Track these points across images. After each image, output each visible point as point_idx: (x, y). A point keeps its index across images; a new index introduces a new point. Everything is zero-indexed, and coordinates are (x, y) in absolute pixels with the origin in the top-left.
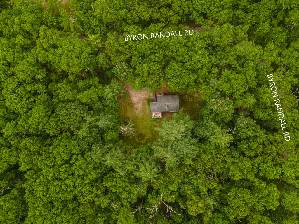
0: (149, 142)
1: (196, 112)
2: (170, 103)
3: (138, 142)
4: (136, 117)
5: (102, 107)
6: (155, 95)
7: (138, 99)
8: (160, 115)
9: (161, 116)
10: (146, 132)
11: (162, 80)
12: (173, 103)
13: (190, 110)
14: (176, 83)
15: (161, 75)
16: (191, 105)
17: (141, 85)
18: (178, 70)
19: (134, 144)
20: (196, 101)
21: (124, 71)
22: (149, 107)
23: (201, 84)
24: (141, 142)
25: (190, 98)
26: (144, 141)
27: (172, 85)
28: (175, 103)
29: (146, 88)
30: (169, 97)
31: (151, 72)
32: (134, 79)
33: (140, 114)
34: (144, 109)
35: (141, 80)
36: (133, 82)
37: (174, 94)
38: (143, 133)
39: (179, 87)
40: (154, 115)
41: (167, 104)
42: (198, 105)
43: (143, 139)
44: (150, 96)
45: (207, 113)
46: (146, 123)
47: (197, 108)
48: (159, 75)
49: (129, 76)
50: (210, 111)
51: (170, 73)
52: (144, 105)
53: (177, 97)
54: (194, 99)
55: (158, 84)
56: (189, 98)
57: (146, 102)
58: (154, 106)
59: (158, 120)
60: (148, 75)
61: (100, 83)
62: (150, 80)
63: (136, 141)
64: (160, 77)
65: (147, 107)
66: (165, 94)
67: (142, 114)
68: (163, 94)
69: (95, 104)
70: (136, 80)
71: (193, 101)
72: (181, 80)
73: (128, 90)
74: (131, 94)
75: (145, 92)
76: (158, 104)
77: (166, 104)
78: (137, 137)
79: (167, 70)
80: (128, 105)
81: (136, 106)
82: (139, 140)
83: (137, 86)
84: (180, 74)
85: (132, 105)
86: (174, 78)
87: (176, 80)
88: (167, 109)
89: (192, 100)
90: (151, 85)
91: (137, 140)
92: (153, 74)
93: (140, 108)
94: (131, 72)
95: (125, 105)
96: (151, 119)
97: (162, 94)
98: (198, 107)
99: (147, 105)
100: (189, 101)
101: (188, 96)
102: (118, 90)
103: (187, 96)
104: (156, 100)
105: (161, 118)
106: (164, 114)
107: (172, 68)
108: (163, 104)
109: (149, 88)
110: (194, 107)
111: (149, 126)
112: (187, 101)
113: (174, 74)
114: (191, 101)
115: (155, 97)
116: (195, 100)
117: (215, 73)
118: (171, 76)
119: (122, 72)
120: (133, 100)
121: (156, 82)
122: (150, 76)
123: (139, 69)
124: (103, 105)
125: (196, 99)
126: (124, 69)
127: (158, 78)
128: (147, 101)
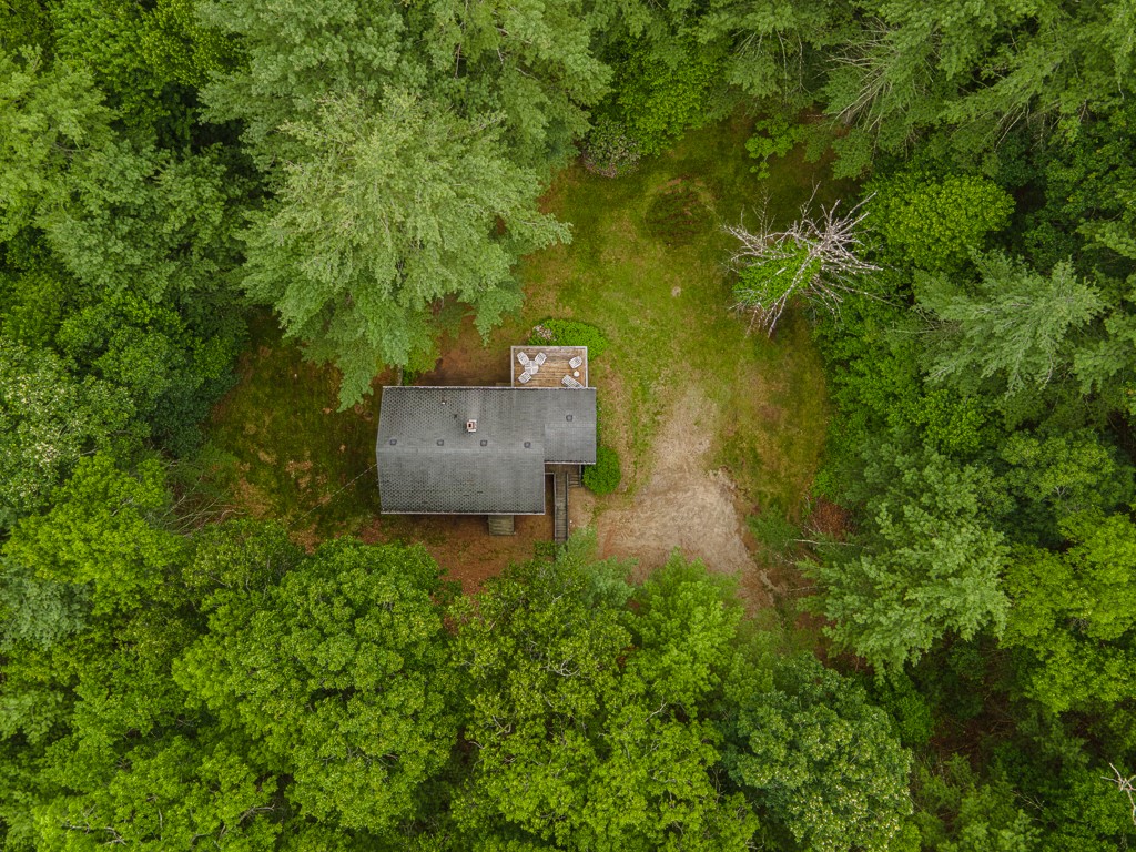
0: (621, 179)
1: (266, 375)
2: (448, 450)
3: (699, 185)
4: (702, 366)
5: (1023, 449)
6: (560, 522)
7: (680, 496)
8: (531, 366)
9: (523, 359)
10: (636, 251)
11: (485, 658)
12: (423, 451)
13: (311, 392)
14: (351, 631)
15: (486, 706)
16: (297, 430)
17: (668, 613)
18: (324, 751)
19: (730, 169)
20: (263, 456)
21: (822, 766)
22: (607, 437)
23: (146, 603)
24: (680, 185)
25: (303, 483)
26: (659, 185)
27: (389, 607)
28: (409, 450)
29: (627, 591)
30: (451, 499)
31: (572, 744)
32: (723, 673)
33: (676, 383)
34: (645, 420)
35: (666, 660)
36: (734, 643)
37: (416, 519)
38: (657, 250)
39: (330, 587)
40: (571, 371)
41: (469, 449)
42: (251, 428)
43: (663, 202)
44: (597, 512)
45: (130, 353)
46: (636, 322)
47: (256, 402)
48: (509, 703)
49: (778, 723)
50: (98, 363)
51: (404, 727)
52: (640, 448)
53: (394, 496)
54: (277, 469)
55: (518, 625)
56: (313, 484)
57: (627, 469)
58: (572, 435)
59: (548, 335)
60: (599, 715)
61: (1025, 660)
62: (588, 664)
63: (719, 189)
64: (498, 681)
65: (620, 437)
66: (483, 521)
67: (657, 388)
68: (495, 526)
69: (1092, 479)
70: (712, 668)
71: (280, 461)
72: (303, 657)
73: (752, 567)
74: (737, 539)
75: (629, 542)
76: (537, 451)
77: (477, 449)
78: (705, 216)
79: (423, 753)
80: (758, 460)
81: (704, 444)
82: (691, 196)
83: (699, 613)
84: (310, 708)
85: (732, 457)
86: (365, 682)
87: (351, 663)
88: (474, 405)
89: (291, 467)
90: (581, 613)
91: (706, 198)
92: (554, 723)
93: (674, 427)
94: (767, 759)
95: (785, 460)
96: (598, 341)
97: (506, 526)
98: (252, 412)
99: (622, 448)
100: (314, 457)
101: (314, 496)
102: (869, 590)
103: (325, 500)
104: (550, 480)
105: (526, 343)
106: (501, 375)
107: (377, 774)
108: (496, 450)
109: (604, 584)
110: (279, 413)
111: (614, 297)
112: (324, 463)
113: (364, 718)
114: (297, 459)
115: (559, 504)
116: (264, 464)
117: (25, 686)
118: (394, 699)
119: (842, 765)
120: (724, 490)
121: (532, 646)
122: (583, 704)
123: (689, 780)
124: (1001, 467)
125: (263, 474)
126: (828, 796)
127: (519, 683)
128: (615, 475)
